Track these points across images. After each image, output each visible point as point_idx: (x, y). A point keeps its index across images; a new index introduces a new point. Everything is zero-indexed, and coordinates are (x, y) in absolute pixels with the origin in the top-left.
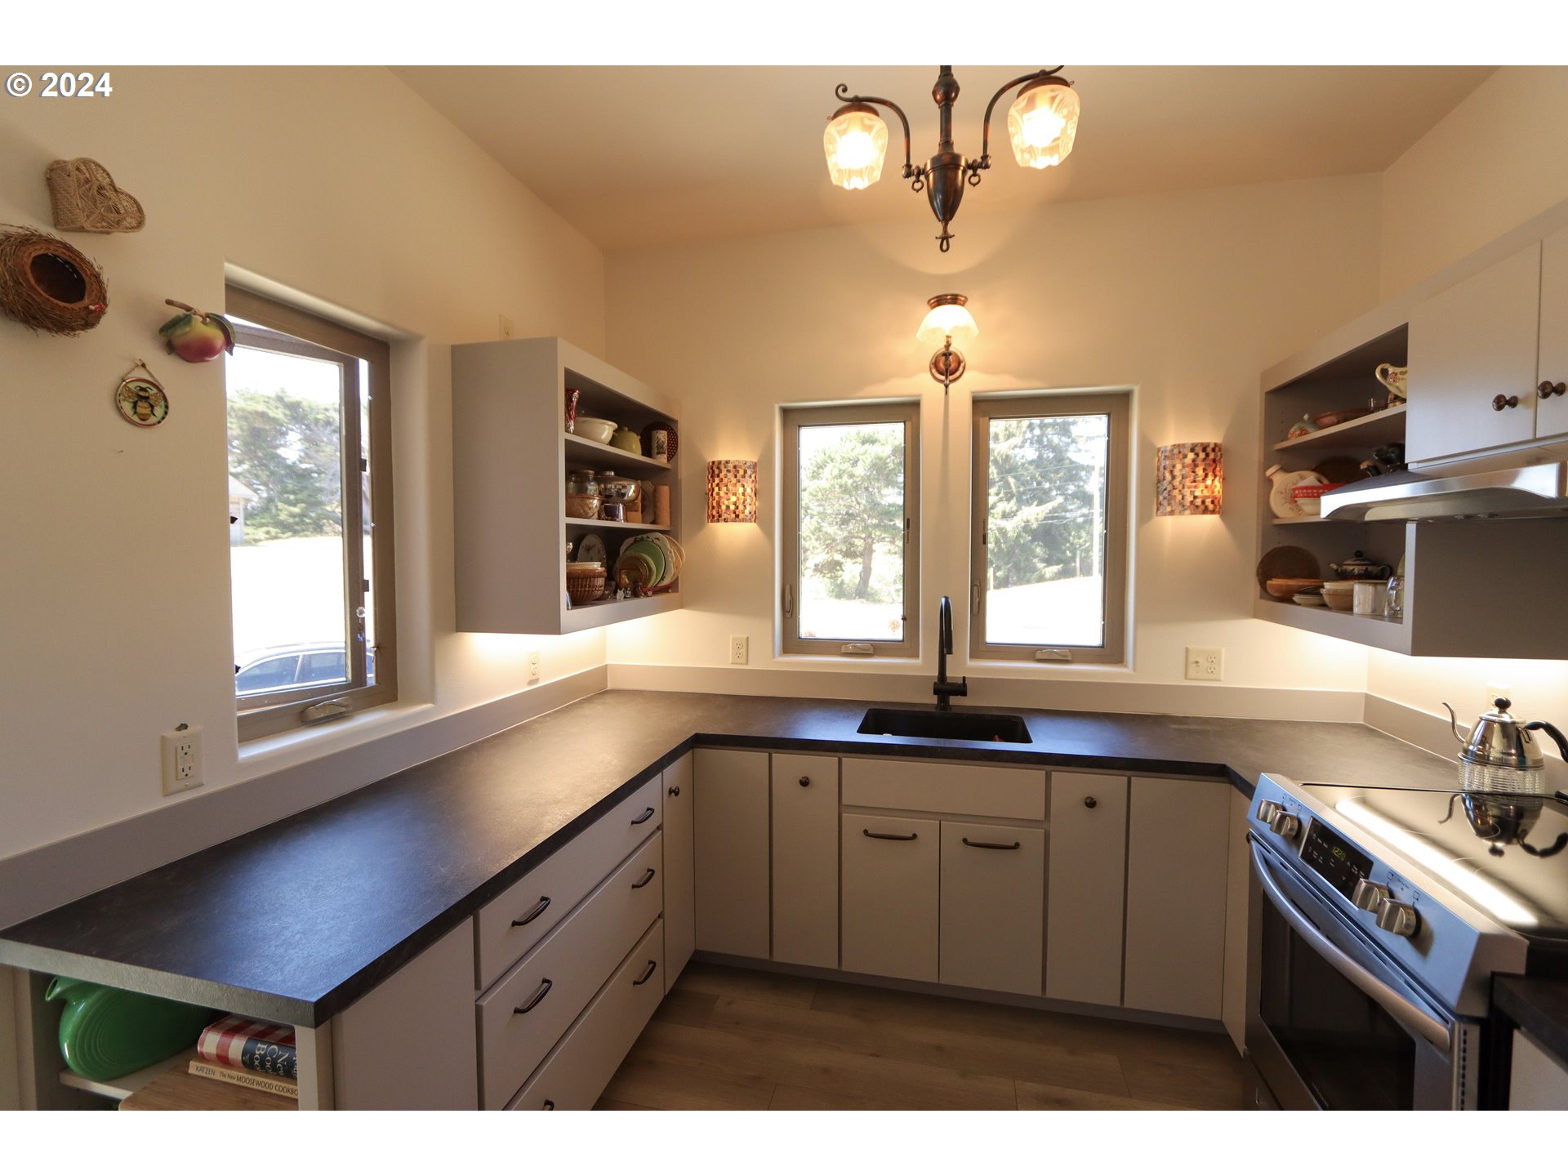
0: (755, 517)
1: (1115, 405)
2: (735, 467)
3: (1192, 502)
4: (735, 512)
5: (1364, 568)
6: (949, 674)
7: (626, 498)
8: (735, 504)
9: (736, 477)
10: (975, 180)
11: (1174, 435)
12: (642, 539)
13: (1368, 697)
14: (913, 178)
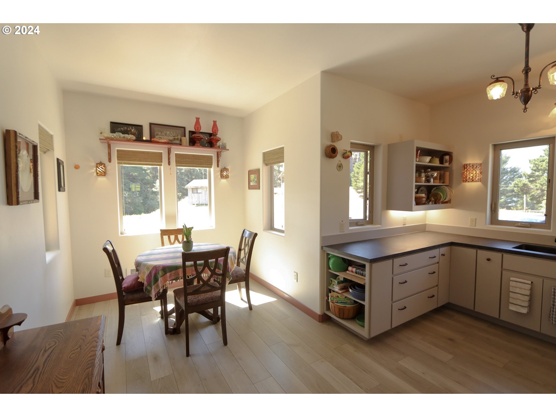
0: (480, 180)
2: (473, 165)
7: (434, 176)
8: (472, 176)
9: (473, 168)
10: (535, 92)
12: (439, 188)
14: (515, 95)
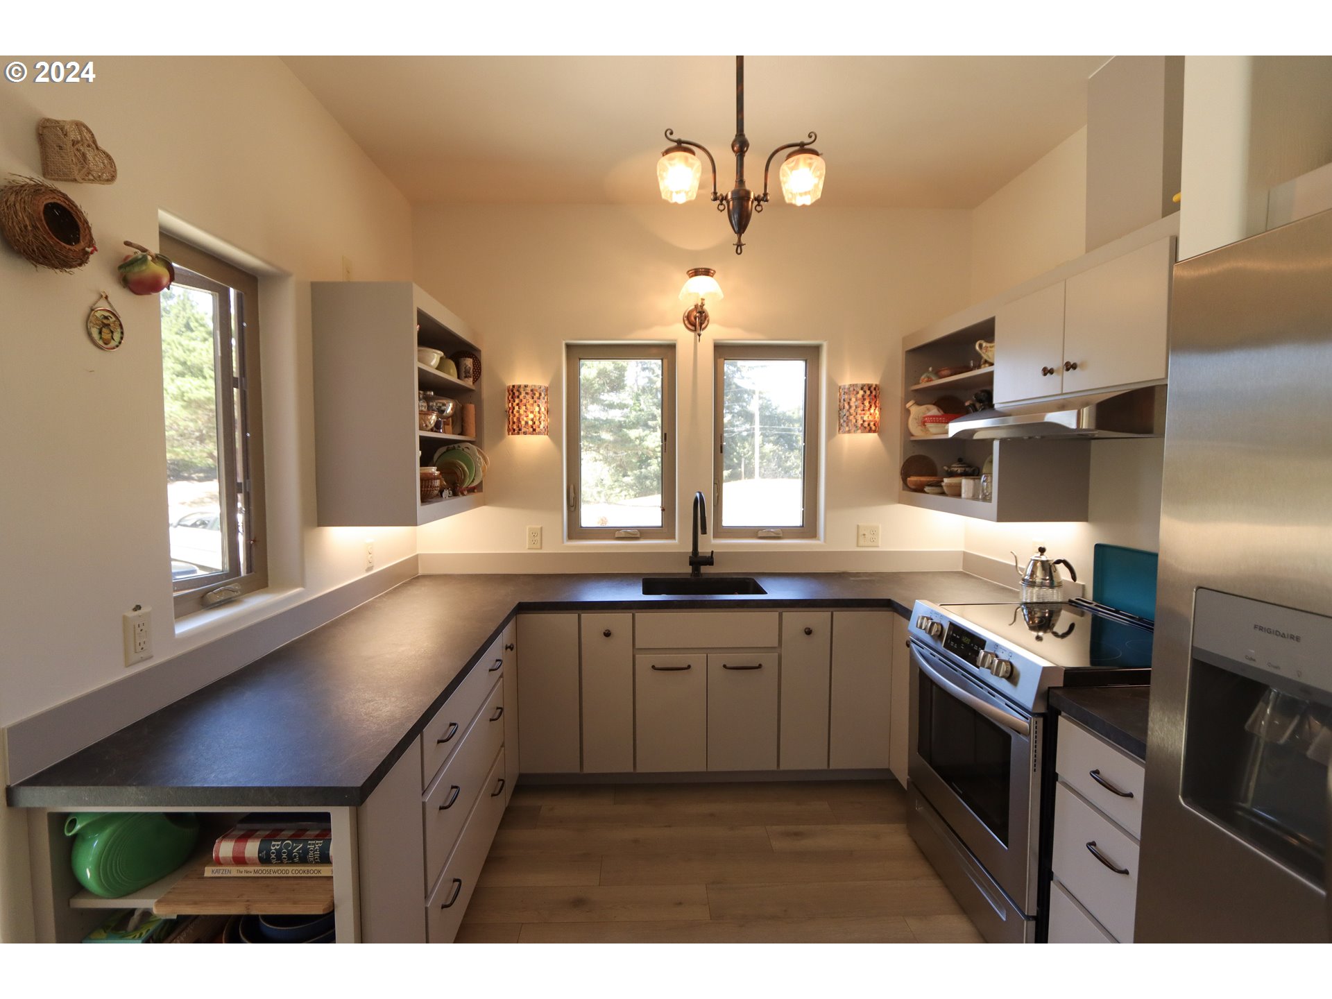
0: (547, 431)
1: (809, 354)
2: (532, 390)
3: (862, 425)
4: (532, 427)
5: (963, 469)
6: (700, 550)
7: (445, 414)
8: (532, 420)
9: (533, 398)
10: (759, 208)
11: (850, 378)
12: (454, 448)
13: (965, 553)
14: (718, 202)
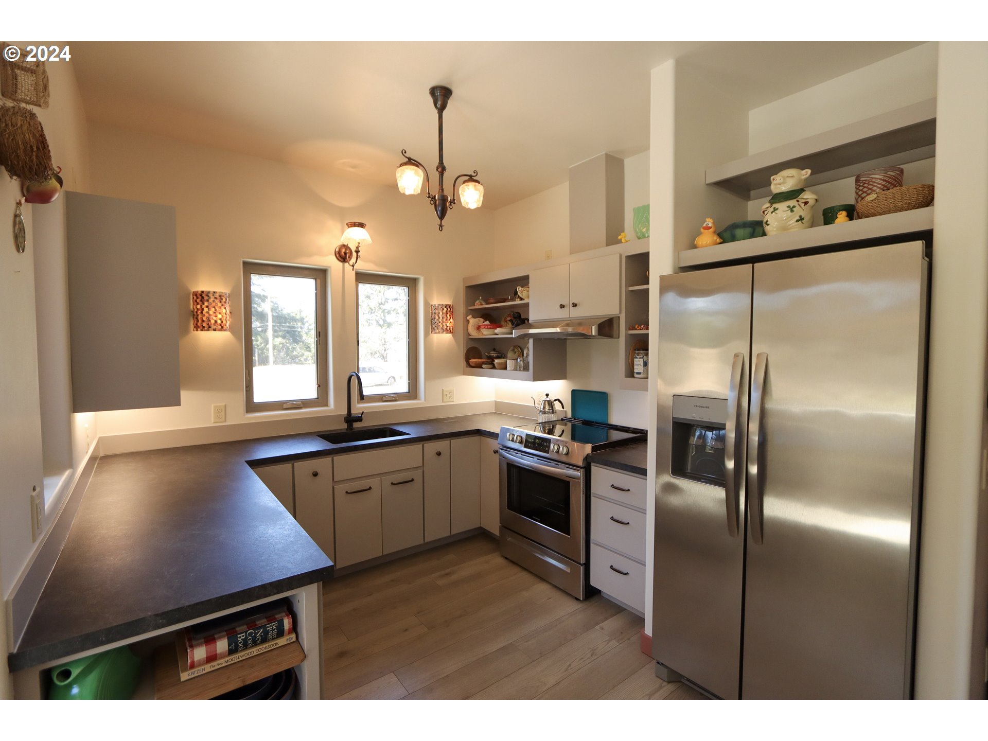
0: (231, 329)
1: (410, 283)
3: (446, 329)
4: (221, 325)
5: (497, 354)
6: (353, 412)
9: (221, 302)
10: (451, 207)
11: (436, 301)
13: (495, 401)
14: (430, 199)
